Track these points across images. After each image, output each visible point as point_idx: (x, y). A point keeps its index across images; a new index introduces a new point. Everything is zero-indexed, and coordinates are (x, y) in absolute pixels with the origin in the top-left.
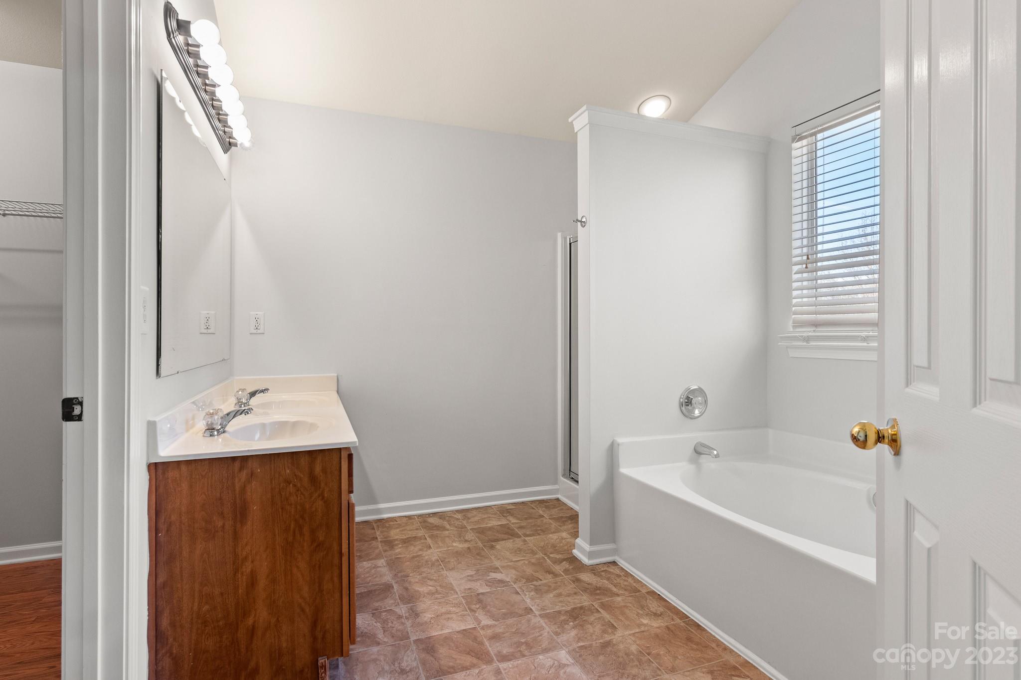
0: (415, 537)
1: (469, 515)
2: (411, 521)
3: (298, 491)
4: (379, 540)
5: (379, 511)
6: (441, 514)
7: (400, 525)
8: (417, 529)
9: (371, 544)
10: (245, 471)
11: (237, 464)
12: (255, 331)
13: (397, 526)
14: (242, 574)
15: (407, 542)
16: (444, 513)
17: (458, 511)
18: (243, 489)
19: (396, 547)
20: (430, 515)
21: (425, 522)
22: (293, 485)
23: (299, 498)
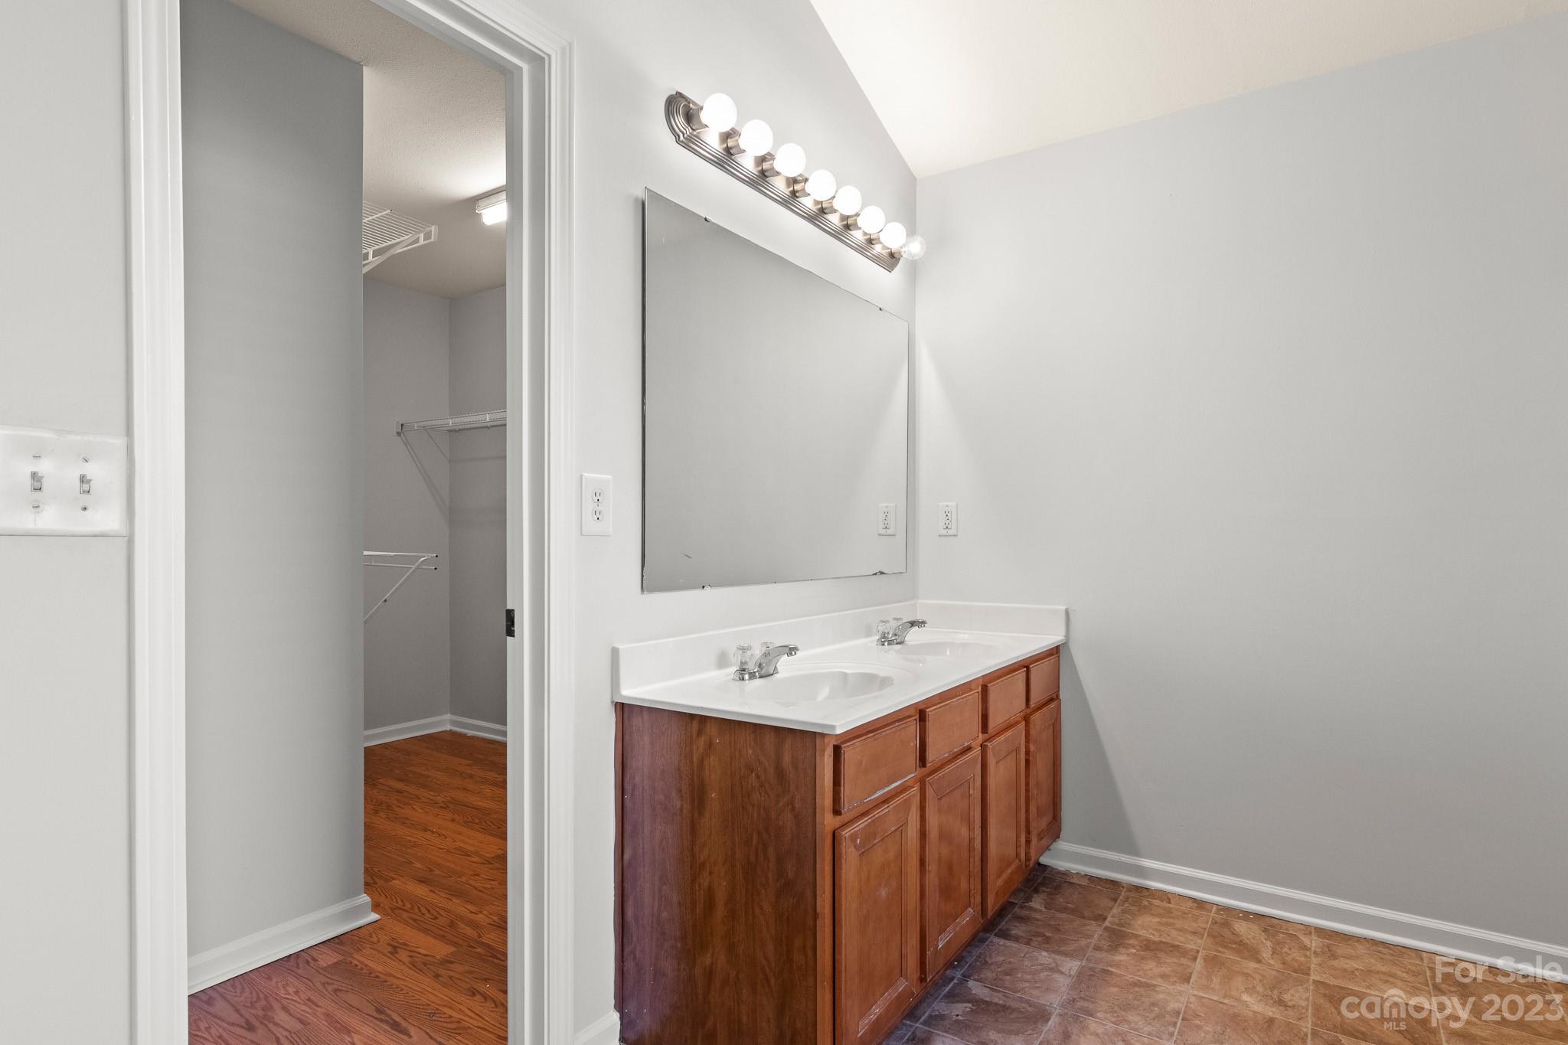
0: (1176, 947)
1: (1342, 949)
2: (1196, 912)
3: (761, 786)
4: (1107, 923)
5: (1141, 871)
6: (1276, 922)
7: (1170, 911)
8: (1194, 933)
9: (1084, 925)
10: (703, 738)
11: (695, 724)
12: (944, 532)
13: (1162, 911)
14: (700, 886)
15: (1151, 948)
16: (1284, 924)
17: (1320, 932)
18: (701, 762)
19: (1123, 950)
20: (1247, 915)
21: (1226, 924)
22: (756, 774)
23: (763, 798)
